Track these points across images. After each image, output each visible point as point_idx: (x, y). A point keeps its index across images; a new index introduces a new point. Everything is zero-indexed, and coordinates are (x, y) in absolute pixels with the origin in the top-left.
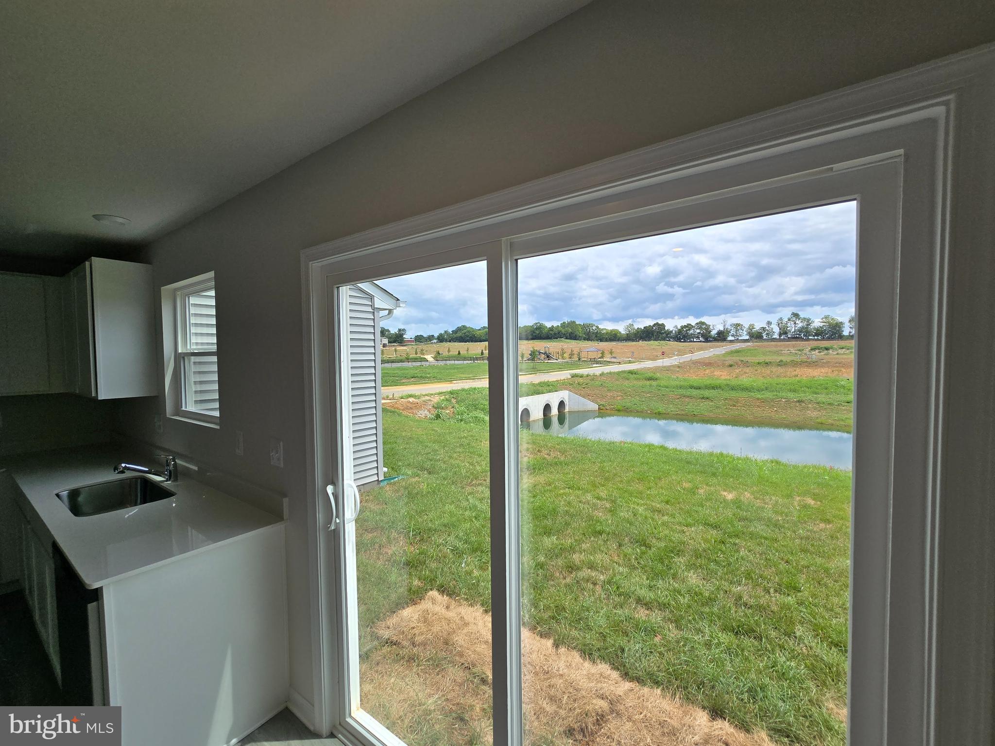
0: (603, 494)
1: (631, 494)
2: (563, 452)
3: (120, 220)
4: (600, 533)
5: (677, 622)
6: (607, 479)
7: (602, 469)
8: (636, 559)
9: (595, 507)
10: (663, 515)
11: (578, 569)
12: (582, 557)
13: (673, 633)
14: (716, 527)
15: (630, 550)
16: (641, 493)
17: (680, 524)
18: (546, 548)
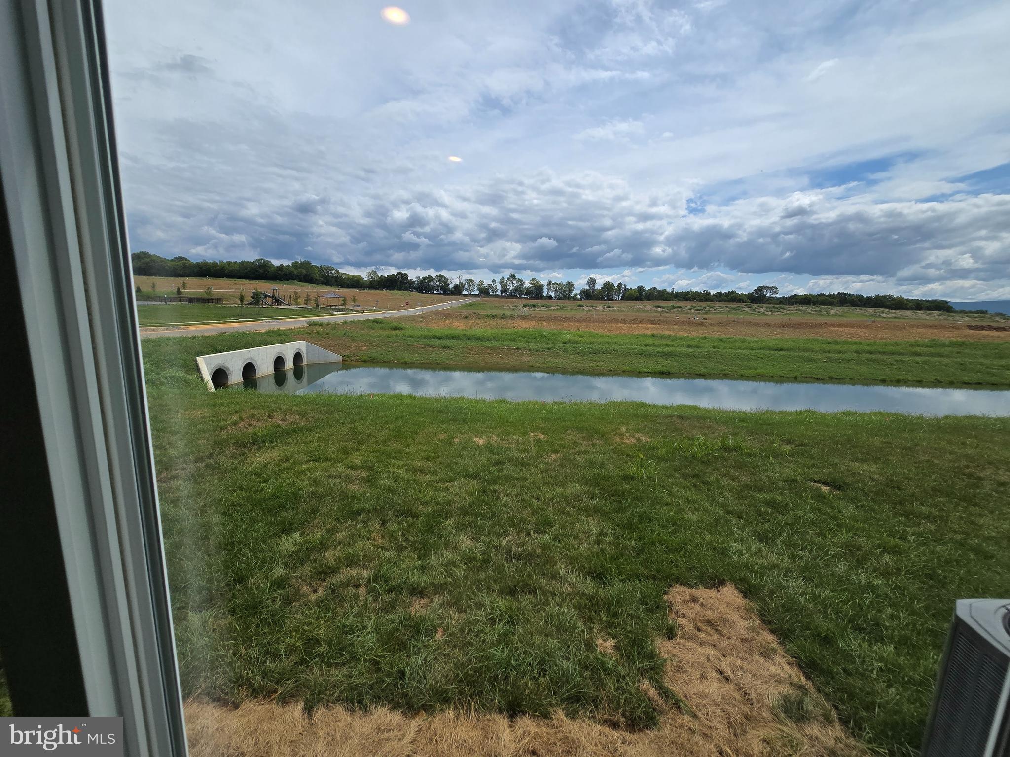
0: (357, 462)
1: (389, 456)
2: (303, 415)
4: (359, 513)
5: (456, 604)
6: (360, 442)
7: (353, 430)
8: (403, 535)
9: (349, 480)
10: (426, 474)
11: (334, 571)
12: (338, 553)
13: (455, 618)
14: (475, 476)
15: (396, 525)
16: (400, 452)
17: (442, 480)
18: (285, 553)
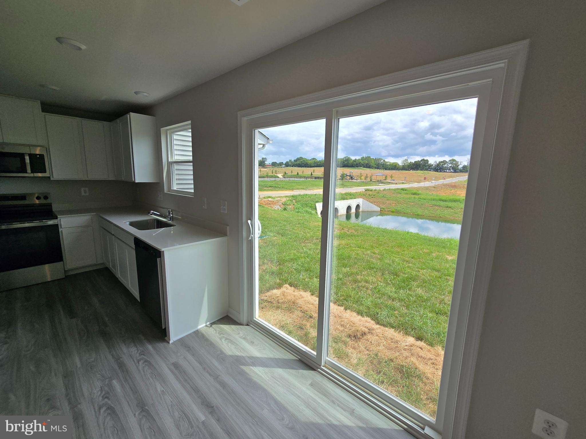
0: (377, 252)
1: (392, 252)
2: (356, 230)
3: (145, 94)
4: (373, 268)
5: (407, 307)
6: (380, 245)
7: (378, 240)
8: (390, 280)
9: (371, 257)
10: (409, 263)
11: (360, 282)
12: (362, 277)
13: (404, 310)
14: (438, 271)
15: (388, 276)
16: (398, 252)
17: (418, 268)
18: (343, 272)
